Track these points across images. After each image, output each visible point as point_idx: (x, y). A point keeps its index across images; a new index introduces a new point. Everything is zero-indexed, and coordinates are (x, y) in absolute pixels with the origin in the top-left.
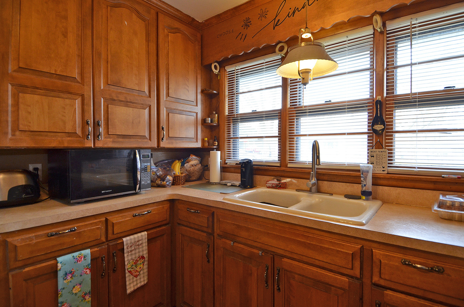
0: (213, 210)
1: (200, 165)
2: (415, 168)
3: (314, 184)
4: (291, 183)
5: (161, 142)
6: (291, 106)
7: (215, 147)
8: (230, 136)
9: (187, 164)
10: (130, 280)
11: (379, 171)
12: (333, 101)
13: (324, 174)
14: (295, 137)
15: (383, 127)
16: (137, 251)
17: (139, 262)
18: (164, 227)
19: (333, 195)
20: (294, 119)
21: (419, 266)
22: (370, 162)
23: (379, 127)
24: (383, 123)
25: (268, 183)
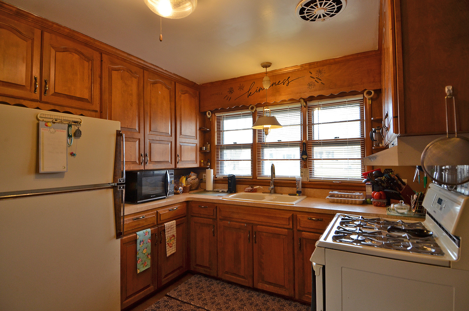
0: (216, 205)
1: (198, 179)
2: (322, 178)
3: (272, 189)
4: (259, 189)
5: (177, 164)
6: (258, 142)
7: (208, 166)
8: (218, 159)
9: (189, 178)
10: (168, 248)
11: (305, 180)
12: (283, 141)
13: (278, 183)
14: (261, 161)
15: (307, 157)
16: (171, 231)
17: (172, 238)
18: (183, 218)
19: (282, 194)
20: (260, 150)
21: (314, 219)
22: (302, 176)
23: (305, 157)
24: (306, 155)
25: (245, 189)
